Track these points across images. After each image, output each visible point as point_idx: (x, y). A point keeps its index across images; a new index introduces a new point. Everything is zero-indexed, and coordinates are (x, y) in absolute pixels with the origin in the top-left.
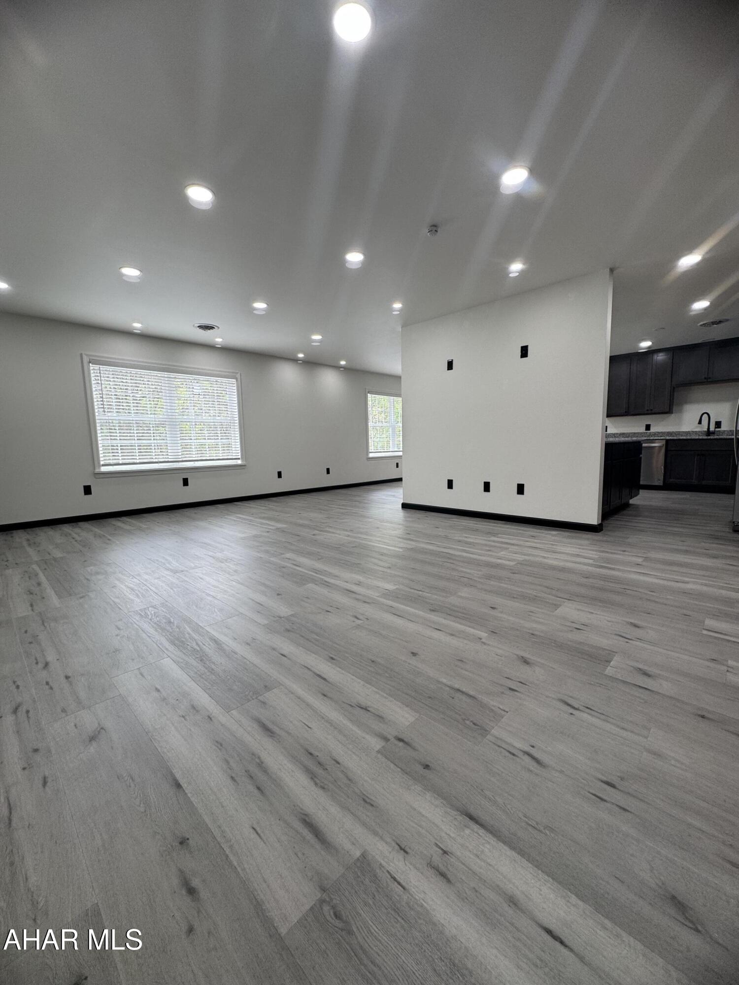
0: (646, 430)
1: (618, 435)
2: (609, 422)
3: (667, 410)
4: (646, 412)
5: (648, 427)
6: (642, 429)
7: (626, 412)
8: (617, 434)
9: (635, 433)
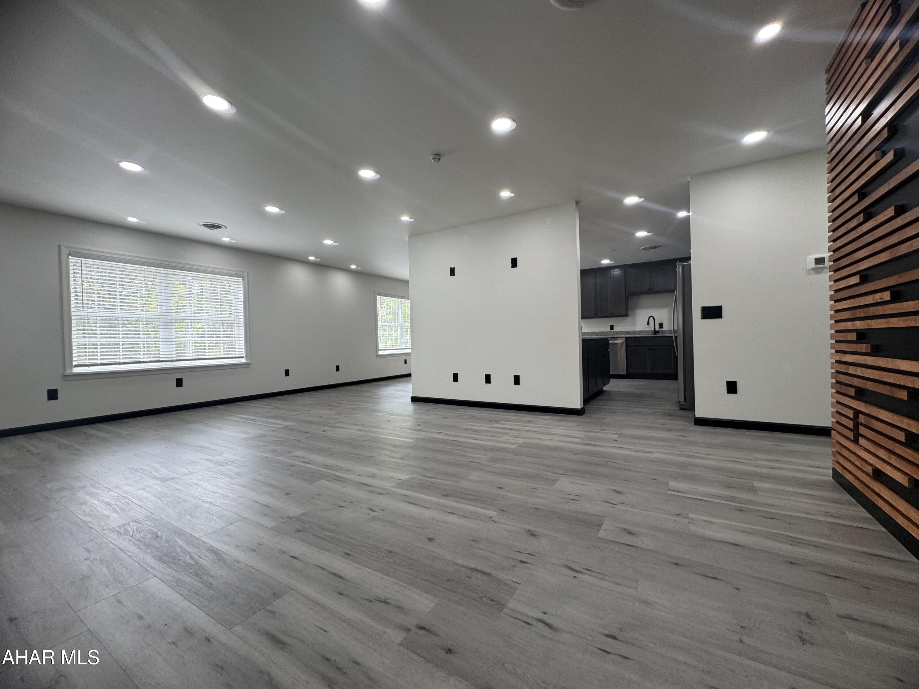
0: (611, 329)
1: (590, 334)
2: (584, 323)
3: (625, 314)
4: (610, 315)
5: (612, 327)
6: (608, 329)
7: (595, 315)
8: (589, 332)
9: (602, 332)
